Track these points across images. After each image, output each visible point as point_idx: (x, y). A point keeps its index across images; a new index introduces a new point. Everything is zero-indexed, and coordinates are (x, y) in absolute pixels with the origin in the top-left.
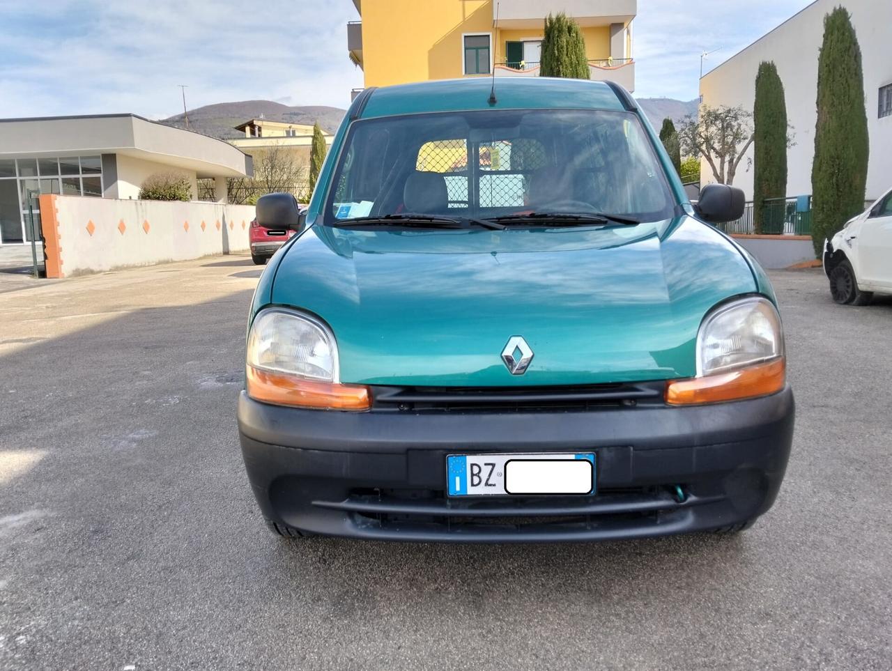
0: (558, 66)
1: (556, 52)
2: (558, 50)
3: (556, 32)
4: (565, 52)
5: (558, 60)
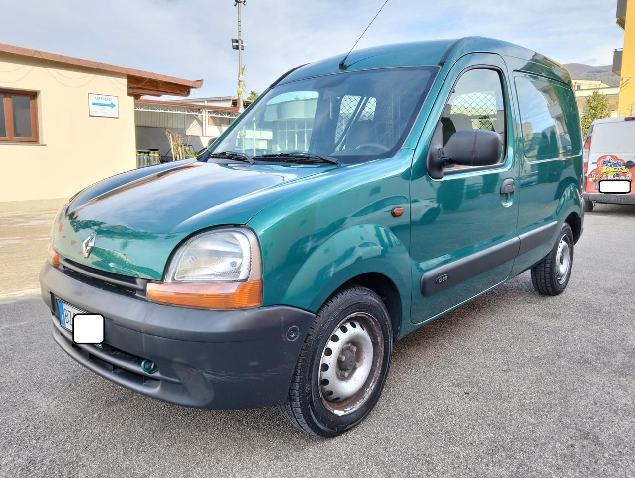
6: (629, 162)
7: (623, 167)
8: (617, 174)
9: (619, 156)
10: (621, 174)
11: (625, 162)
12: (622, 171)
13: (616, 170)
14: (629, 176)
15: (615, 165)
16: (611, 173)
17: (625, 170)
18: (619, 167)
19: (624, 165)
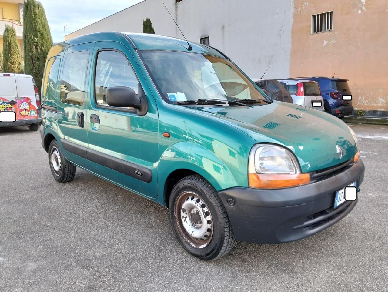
0: (35, 23)
1: (33, 16)
2: (34, 15)
3: (32, 6)
4: (38, 17)
5: (35, 20)
6: (13, 101)
7: (9, 105)
8: (6, 109)
9: (5, 98)
10: (9, 109)
11: (10, 101)
12: (9, 106)
13: (5, 106)
14: (14, 110)
15: (4, 103)
16: (3, 109)
17: (11, 106)
18: (7, 105)
19: (10, 103)
